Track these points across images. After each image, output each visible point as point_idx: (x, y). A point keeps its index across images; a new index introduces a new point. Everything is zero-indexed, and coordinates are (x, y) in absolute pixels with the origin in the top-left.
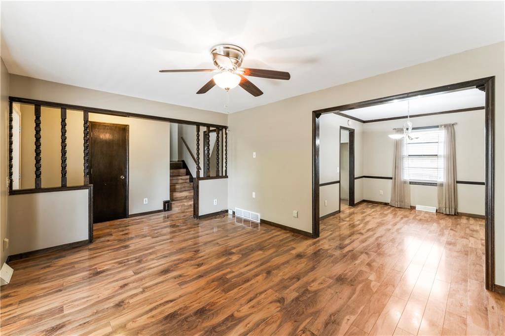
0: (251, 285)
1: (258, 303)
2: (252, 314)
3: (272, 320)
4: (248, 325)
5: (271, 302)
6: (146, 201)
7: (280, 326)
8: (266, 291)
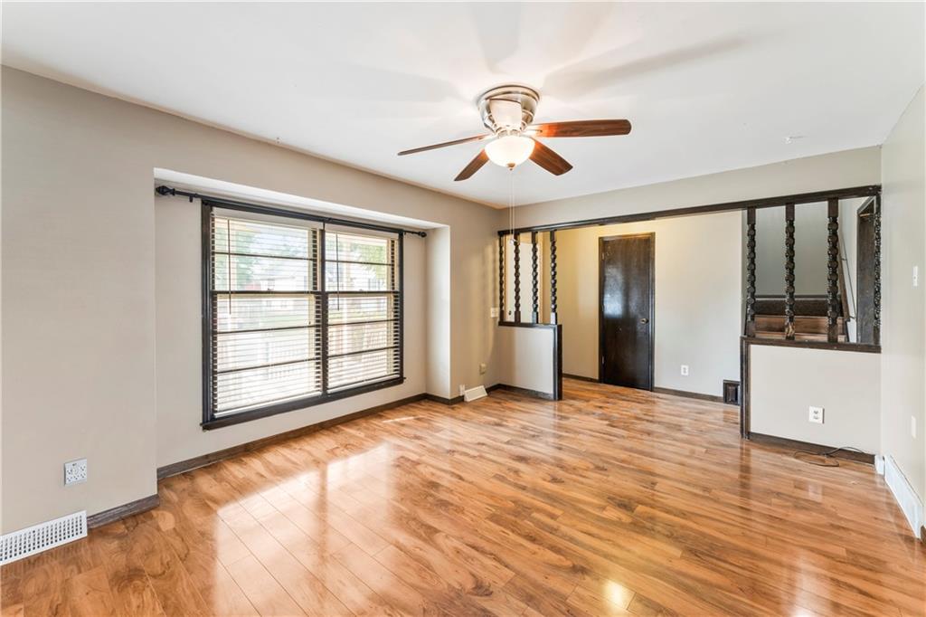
0: (521, 545)
1: (469, 557)
2: (443, 552)
3: (429, 578)
4: (418, 550)
5: (473, 575)
6: (685, 370)
7: (415, 587)
8: (506, 566)
